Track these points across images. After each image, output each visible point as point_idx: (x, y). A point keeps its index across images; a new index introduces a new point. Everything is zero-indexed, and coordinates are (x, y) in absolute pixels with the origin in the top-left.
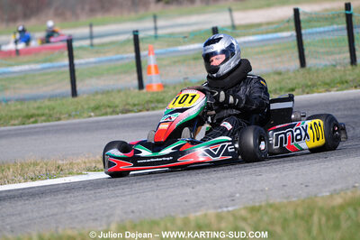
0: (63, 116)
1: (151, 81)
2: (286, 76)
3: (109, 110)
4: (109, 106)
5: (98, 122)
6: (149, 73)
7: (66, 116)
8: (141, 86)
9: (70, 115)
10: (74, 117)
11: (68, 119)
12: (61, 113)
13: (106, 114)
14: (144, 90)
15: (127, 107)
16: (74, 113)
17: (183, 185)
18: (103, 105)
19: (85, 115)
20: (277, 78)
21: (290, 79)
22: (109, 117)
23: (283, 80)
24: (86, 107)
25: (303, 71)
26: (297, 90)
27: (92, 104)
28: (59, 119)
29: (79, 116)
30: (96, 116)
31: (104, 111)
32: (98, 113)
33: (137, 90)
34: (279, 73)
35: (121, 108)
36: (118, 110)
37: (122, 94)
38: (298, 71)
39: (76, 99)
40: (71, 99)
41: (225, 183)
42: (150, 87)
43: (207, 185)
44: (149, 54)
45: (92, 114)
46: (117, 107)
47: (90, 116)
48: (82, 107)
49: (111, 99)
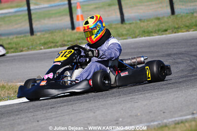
1: (79, 25)
3: (53, 45)
4: (52, 42)
5: (45, 53)
6: (78, 20)
7: (26, 49)
8: (73, 28)
9: (29, 48)
10: (31, 50)
11: (27, 51)
12: (23, 47)
13: (51, 47)
14: (75, 31)
15: (64, 43)
16: (31, 47)
18: (49, 42)
19: (38, 48)
22: (53, 49)
24: (39, 42)
27: (43, 41)
28: (22, 51)
29: (35, 49)
30: (45, 49)
31: (50, 45)
32: (46, 46)
33: (70, 30)
34: (158, 18)
35: (60, 43)
37: (61, 33)
38: (170, 17)
39: (34, 37)
40: (30, 37)
42: (79, 28)
44: (78, 8)
45: (42, 47)
46: (57, 43)
47: (41, 49)
48: (36, 43)
49: (54, 37)
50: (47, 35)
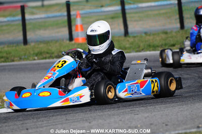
0: (16, 59)
1: (78, 36)
2: (170, 36)
3: (48, 55)
4: (48, 53)
5: (39, 64)
6: (77, 29)
7: (19, 59)
8: (71, 38)
9: (21, 59)
10: (24, 60)
11: (19, 61)
12: (14, 57)
13: (45, 58)
14: (73, 42)
15: (60, 54)
16: (23, 57)
17: (83, 120)
18: (44, 52)
19: (31, 59)
20: (164, 36)
21: (172, 37)
22: (47, 60)
23: (167, 38)
24: (32, 52)
25: (181, 32)
26: (176, 46)
27: (36, 51)
28: (13, 61)
29: (28, 59)
30: (38, 59)
31: (44, 56)
32: (41, 57)
33: (68, 42)
34: (166, 33)
35: (56, 54)
36: (53, 55)
37: (57, 44)
38: (179, 32)
39: (27, 46)
40: (22, 46)
41: (112, 120)
42: (77, 39)
43: (100, 121)
44: (77, 17)
45: (36, 58)
46: (53, 53)
47: (35, 60)
48: (29, 52)
49: (50, 48)
50: (42, 45)
